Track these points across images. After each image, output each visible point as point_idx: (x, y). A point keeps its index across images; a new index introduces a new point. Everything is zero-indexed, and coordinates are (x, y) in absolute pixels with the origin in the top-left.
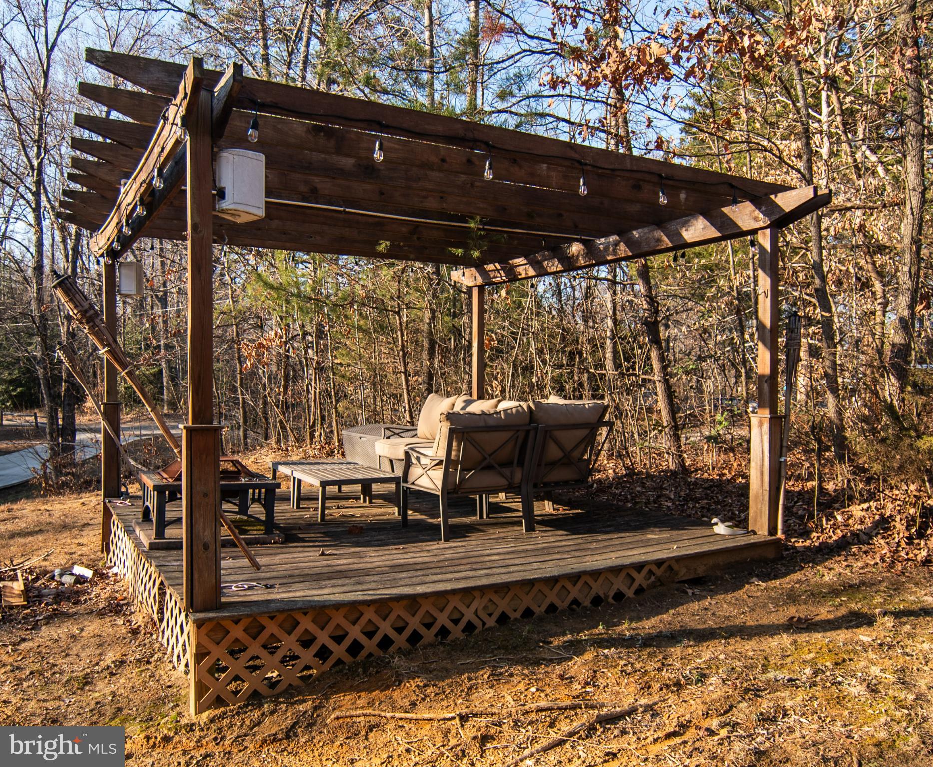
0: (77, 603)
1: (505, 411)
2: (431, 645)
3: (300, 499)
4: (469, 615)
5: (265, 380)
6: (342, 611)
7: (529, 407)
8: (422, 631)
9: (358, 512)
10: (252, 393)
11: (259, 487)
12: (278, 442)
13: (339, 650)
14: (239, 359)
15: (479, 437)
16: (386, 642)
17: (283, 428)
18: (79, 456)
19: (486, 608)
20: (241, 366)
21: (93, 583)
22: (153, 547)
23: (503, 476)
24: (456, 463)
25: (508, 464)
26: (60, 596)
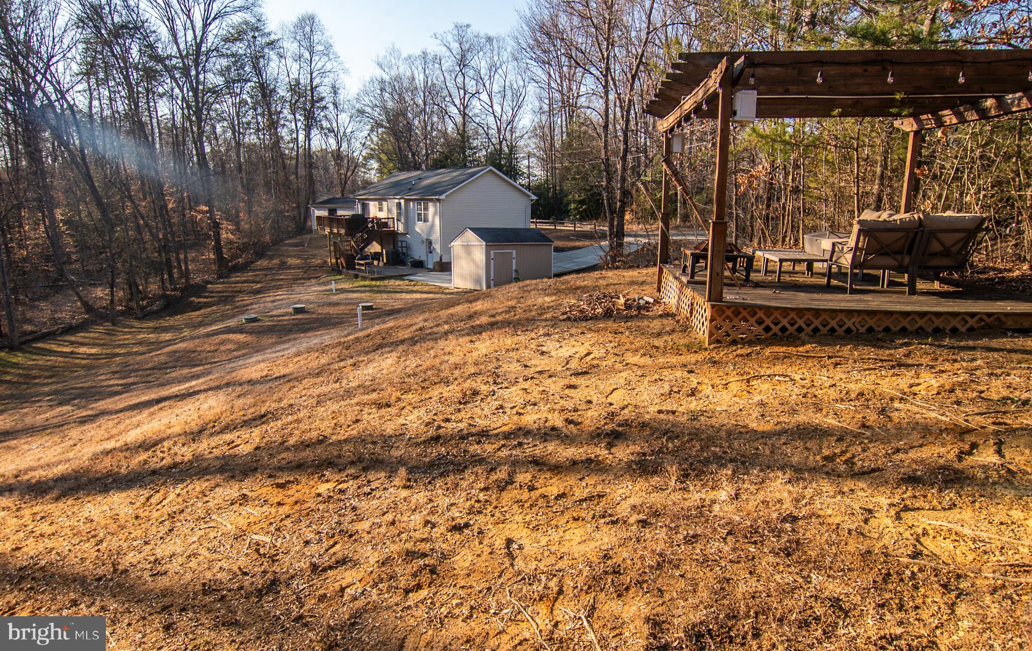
0: (648, 311)
1: (901, 220)
2: (825, 335)
3: (766, 271)
4: (849, 324)
5: (753, 200)
6: (779, 311)
7: (919, 217)
8: (821, 327)
9: (801, 280)
10: (743, 209)
11: (744, 257)
12: (760, 243)
13: (776, 329)
14: (735, 185)
15: (878, 235)
16: (800, 330)
17: (763, 233)
18: (626, 251)
19: (860, 322)
20: (737, 191)
21: (654, 304)
22: (689, 282)
23: (895, 259)
24: (861, 250)
25: (900, 252)
26: (639, 308)
